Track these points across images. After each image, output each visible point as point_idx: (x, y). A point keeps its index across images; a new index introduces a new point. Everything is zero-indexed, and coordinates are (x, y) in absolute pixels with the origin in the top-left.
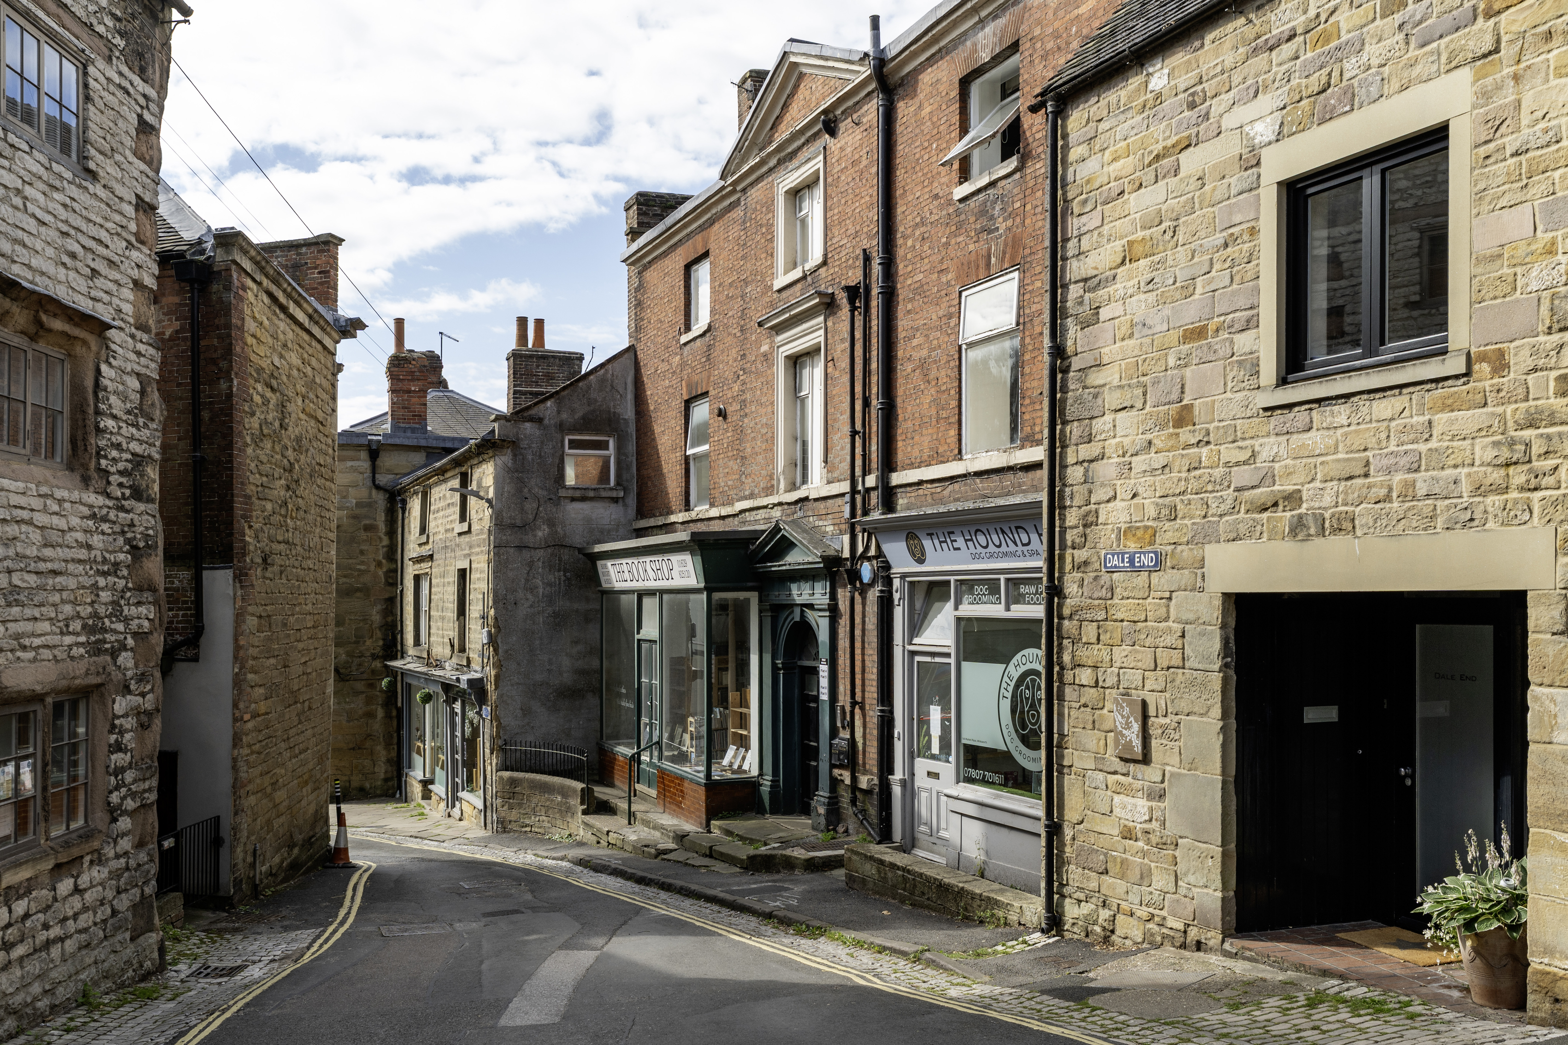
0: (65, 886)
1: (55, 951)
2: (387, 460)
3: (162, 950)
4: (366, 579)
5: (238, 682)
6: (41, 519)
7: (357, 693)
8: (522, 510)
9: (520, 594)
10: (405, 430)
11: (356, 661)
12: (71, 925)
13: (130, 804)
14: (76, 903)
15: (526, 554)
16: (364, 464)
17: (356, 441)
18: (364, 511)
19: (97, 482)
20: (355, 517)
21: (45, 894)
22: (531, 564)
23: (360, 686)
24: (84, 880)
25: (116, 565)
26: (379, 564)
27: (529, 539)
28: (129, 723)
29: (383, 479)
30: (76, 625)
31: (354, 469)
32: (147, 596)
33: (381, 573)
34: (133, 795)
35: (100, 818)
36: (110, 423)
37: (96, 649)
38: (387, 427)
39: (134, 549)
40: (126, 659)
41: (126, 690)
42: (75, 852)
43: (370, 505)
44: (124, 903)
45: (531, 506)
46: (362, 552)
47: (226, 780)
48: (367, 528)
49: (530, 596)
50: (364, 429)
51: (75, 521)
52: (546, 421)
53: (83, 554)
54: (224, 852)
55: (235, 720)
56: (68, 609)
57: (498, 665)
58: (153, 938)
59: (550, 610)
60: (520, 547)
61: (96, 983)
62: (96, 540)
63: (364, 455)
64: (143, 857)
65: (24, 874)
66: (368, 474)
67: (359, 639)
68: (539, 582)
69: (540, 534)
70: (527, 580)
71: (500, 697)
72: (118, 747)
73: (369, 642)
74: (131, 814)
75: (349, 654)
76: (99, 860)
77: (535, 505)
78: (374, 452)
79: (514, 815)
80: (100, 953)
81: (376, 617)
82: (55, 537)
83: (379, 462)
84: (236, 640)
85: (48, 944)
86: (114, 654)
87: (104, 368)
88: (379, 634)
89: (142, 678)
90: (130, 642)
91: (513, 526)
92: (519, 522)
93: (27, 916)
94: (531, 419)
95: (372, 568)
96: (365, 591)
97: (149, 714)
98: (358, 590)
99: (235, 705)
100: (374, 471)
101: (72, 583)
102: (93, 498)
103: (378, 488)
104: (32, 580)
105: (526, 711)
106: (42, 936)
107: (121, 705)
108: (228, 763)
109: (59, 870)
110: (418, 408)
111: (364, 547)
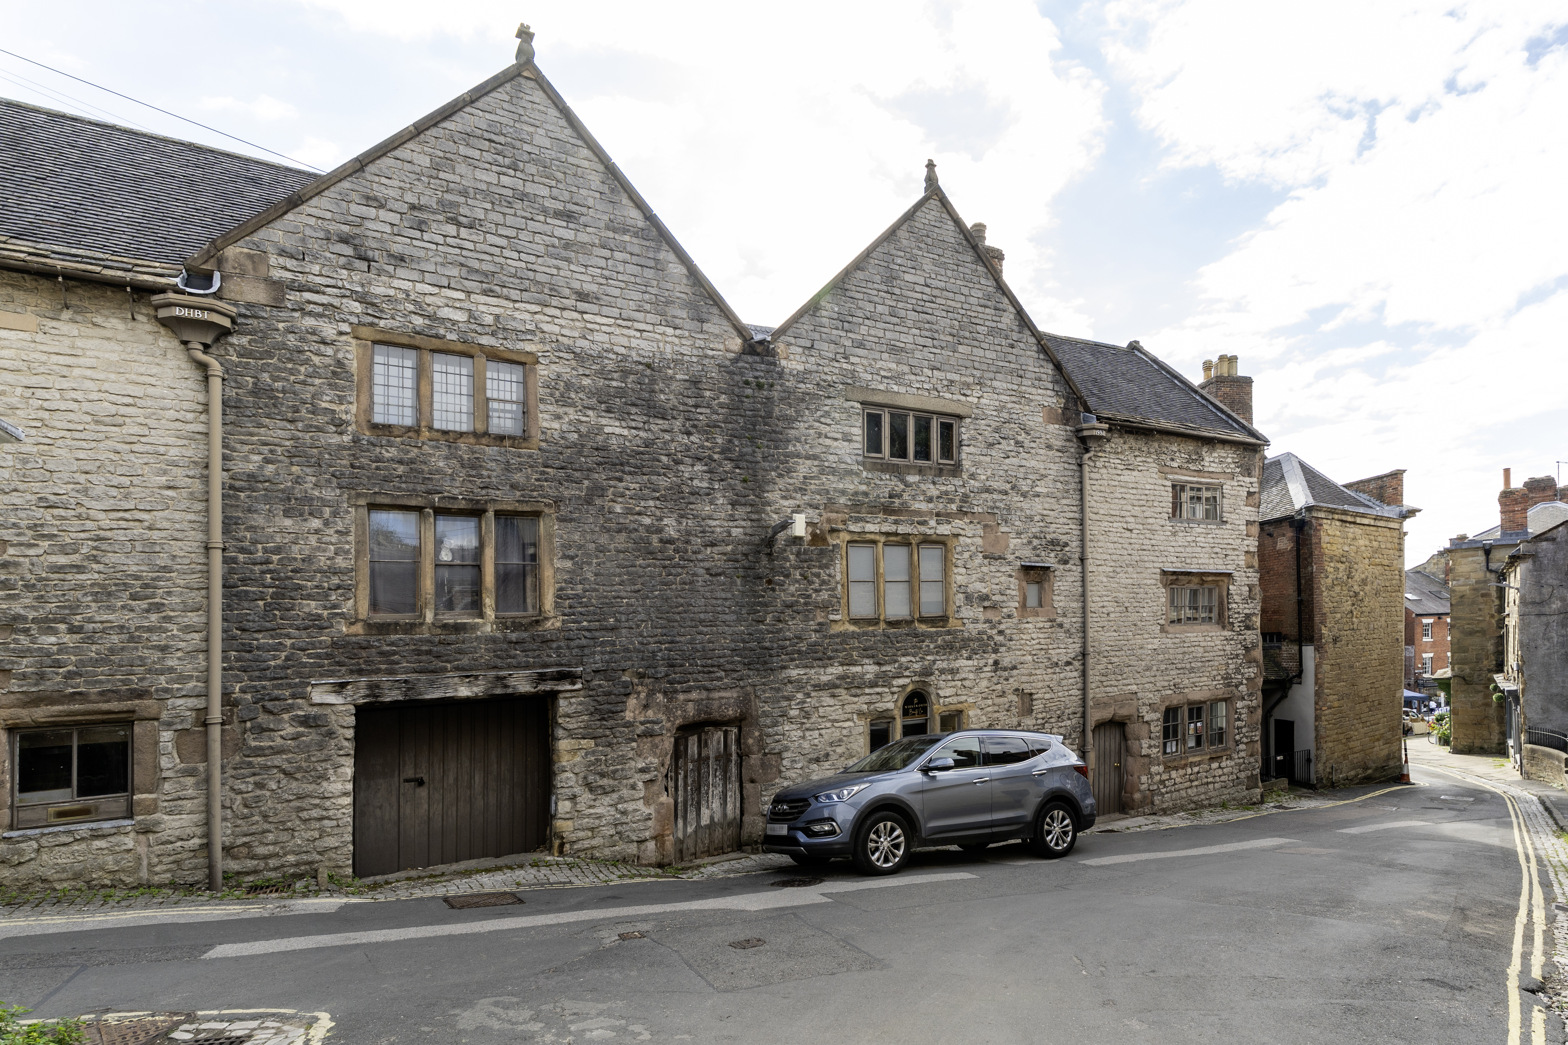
0: (1215, 765)
1: (1211, 786)
2: (1496, 555)
3: (1262, 796)
4: (1483, 625)
5: (1317, 694)
6: (1202, 644)
7: (1478, 692)
8: (1540, 593)
9: (1540, 642)
10: (1511, 535)
11: (1477, 673)
12: (1217, 779)
13: (1245, 740)
14: (1220, 772)
15: (1544, 619)
16: (1481, 557)
17: (1474, 546)
18: (1481, 585)
19: (1229, 627)
20: (1475, 589)
21: (1206, 767)
22: (1547, 625)
23: (1480, 688)
24: (1223, 764)
25: (1237, 655)
26: (1492, 616)
27: (1546, 610)
28: (1245, 711)
29: (1493, 566)
30: (1219, 678)
31: (1474, 562)
32: (1254, 664)
33: (1493, 621)
34: (1247, 737)
35: (1231, 744)
36: (1234, 606)
37: (1228, 685)
38: (1498, 534)
39: (1246, 648)
40: (1243, 688)
41: (1243, 699)
42: (1219, 754)
43: (1486, 582)
44: (1242, 775)
45: (1546, 591)
46: (1480, 610)
47: (1312, 735)
48: (1483, 595)
49: (1546, 643)
50: (1484, 537)
51: (1218, 642)
52: (1559, 539)
53: (1222, 653)
54: (1312, 765)
55: (1316, 710)
56: (1215, 673)
57: (1525, 683)
58: (1258, 791)
59: (1563, 651)
60: (1539, 615)
61: (1229, 801)
62: (1228, 648)
63: (1481, 553)
64: (1252, 760)
65: (1197, 759)
66: (1484, 563)
67: (1478, 660)
68: (1554, 634)
69: (1554, 606)
70: (1544, 634)
71: (1526, 701)
72: (1239, 719)
73: (1485, 662)
74: (1246, 744)
75: (1471, 669)
76: (1230, 758)
77: (1550, 590)
78: (1488, 551)
79: (1533, 770)
80: (1232, 791)
81: (1490, 646)
82: (1208, 649)
83: (1491, 556)
84: (1316, 676)
85: (1207, 783)
86: (1237, 686)
87: (1231, 587)
88: (1493, 657)
89: (1251, 695)
90: (1245, 681)
91: (1533, 603)
92: (1537, 600)
93: (1198, 772)
94: (1547, 540)
95: (1487, 618)
96: (1483, 632)
97: (1255, 708)
98: (1478, 632)
99: (1316, 703)
100: (1488, 562)
101: (1216, 663)
102: (1227, 633)
103: (1491, 571)
104: (1199, 664)
105: (1545, 710)
106: (1205, 780)
107: (1239, 704)
108: (1313, 728)
109: (1212, 759)
110: (1520, 521)
111: (1481, 607)
